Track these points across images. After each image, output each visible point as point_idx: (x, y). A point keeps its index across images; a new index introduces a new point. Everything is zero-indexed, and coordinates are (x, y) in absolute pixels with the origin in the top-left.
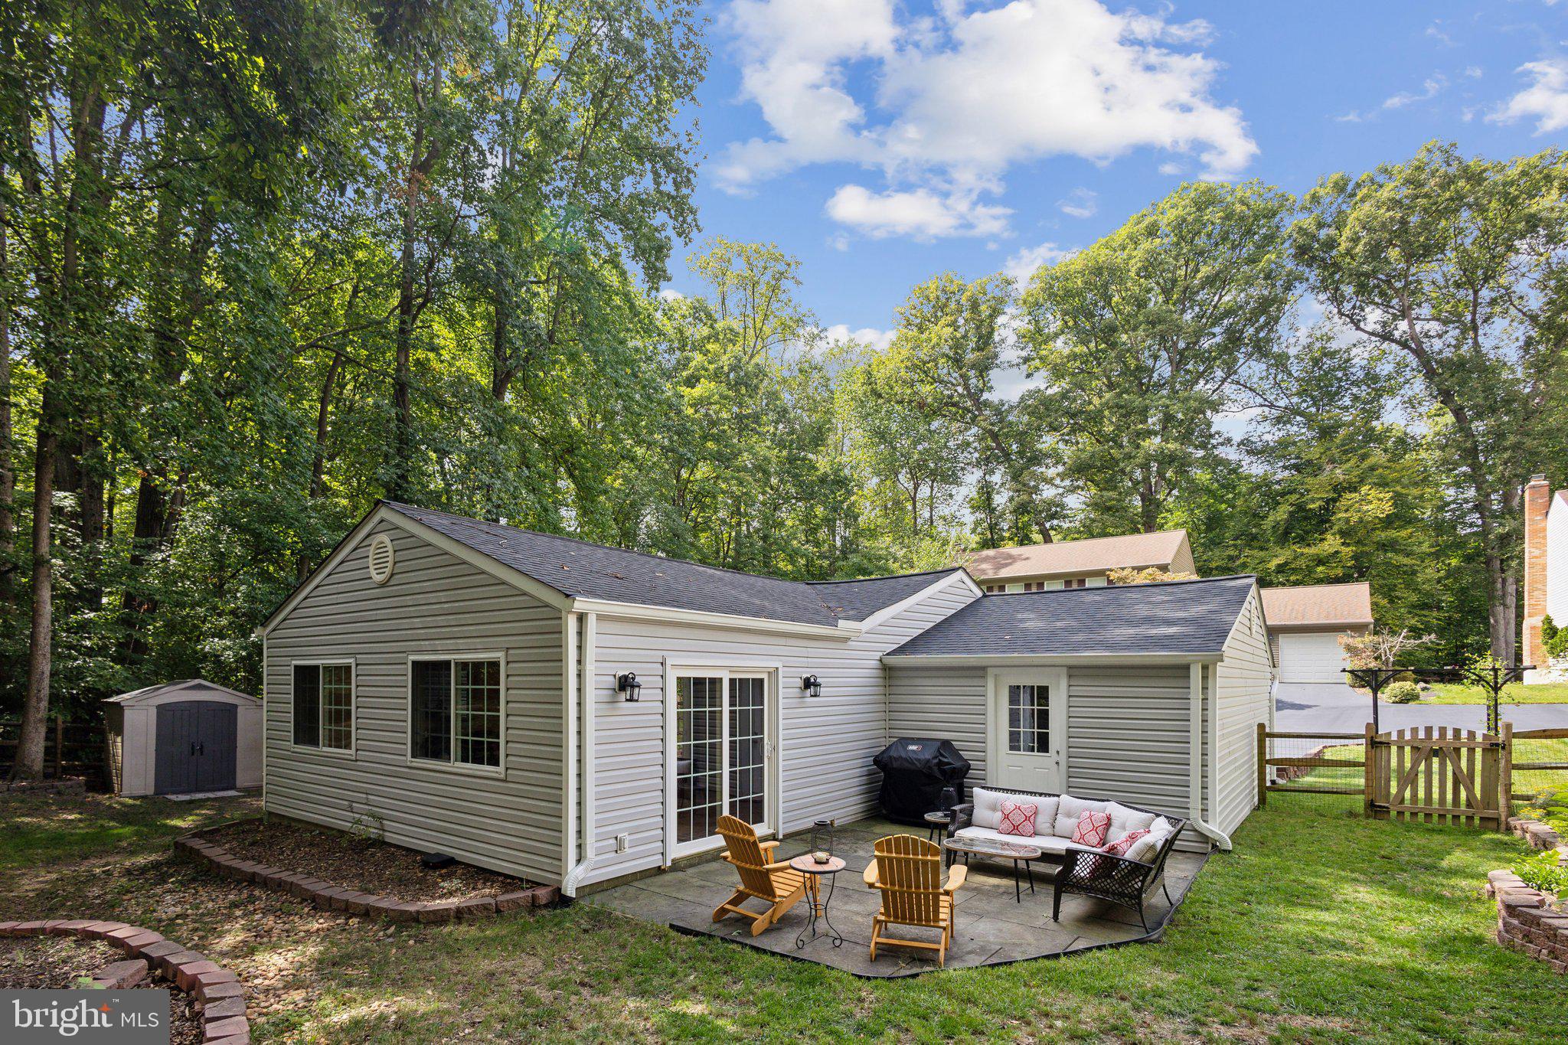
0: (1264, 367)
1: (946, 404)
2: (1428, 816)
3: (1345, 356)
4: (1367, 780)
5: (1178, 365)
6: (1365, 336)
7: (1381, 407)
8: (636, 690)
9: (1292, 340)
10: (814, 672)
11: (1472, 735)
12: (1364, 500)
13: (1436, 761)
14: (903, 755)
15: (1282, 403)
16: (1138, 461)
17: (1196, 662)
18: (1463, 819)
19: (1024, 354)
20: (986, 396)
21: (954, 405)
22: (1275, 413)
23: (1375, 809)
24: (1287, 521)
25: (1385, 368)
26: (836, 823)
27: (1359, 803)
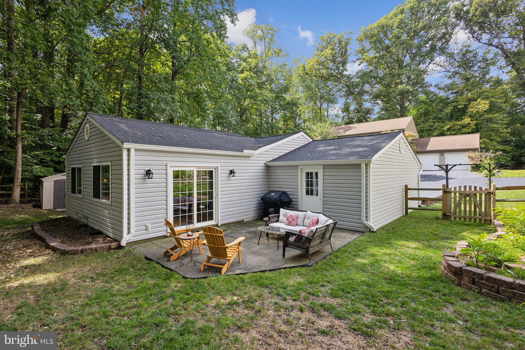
0: (445, 57)
1: (331, 76)
2: (465, 219)
3: (475, 52)
4: (443, 205)
5: (412, 59)
6: (482, 45)
7: (489, 70)
8: (151, 175)
9: (456, 48)
10: (234, 168)
11: (481, 188)
12: (479, 103)
13: (468, 198)
14: (269, 197)
15: (452, 70)
16: (397, 93)
17: (363, 163)
18: (478, 220)
19: (357, 57)
20: (345, 73)
21: (334, 76)
22: (450, 74)
23: (446, 216)
24: (451, 112)
25: (490, 56)
26: (245, 221)
27: (440, 214)
